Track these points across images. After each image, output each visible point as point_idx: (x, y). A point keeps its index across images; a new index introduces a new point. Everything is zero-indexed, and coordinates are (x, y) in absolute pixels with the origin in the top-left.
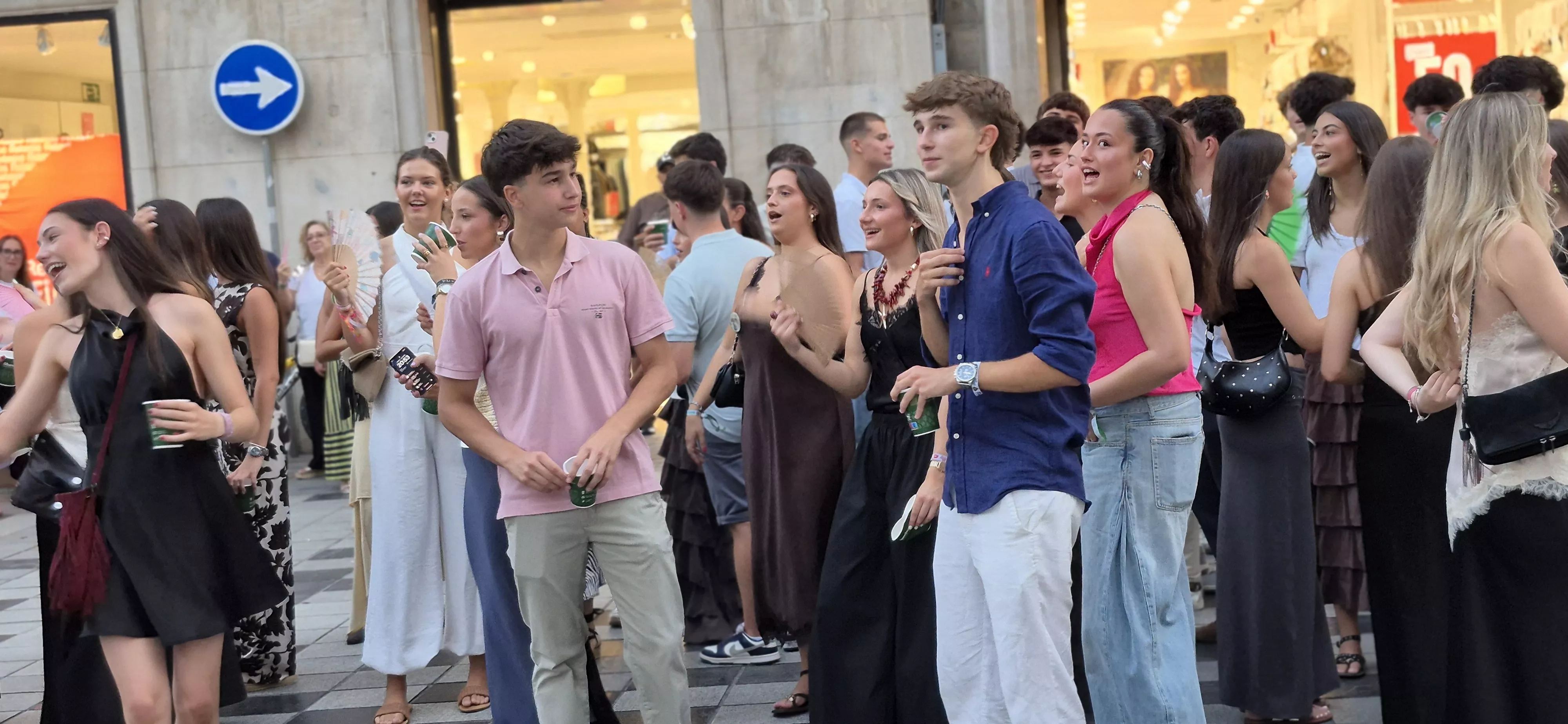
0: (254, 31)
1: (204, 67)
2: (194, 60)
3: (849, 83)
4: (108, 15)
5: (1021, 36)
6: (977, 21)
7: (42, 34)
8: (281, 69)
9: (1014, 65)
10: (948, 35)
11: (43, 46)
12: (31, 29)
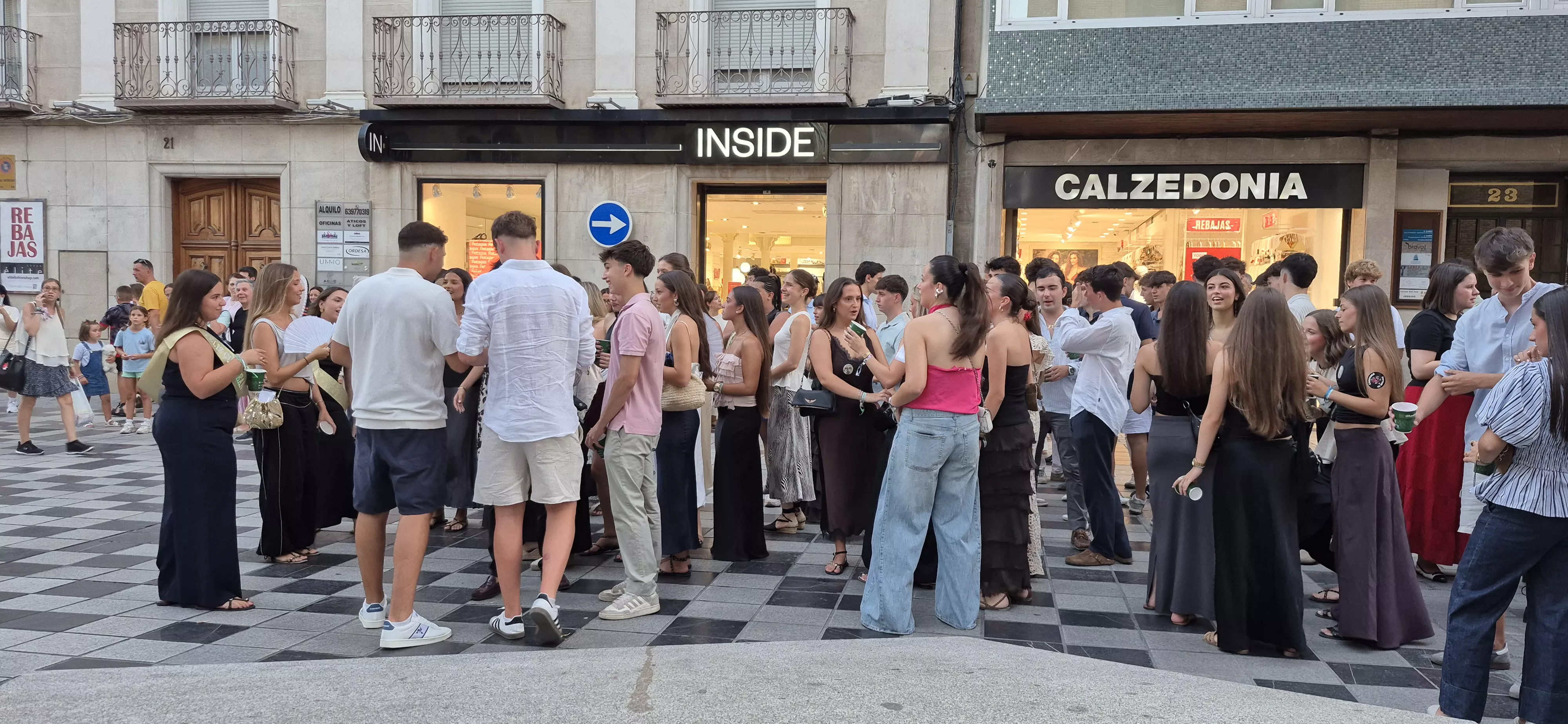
0: (611, 196)
1: (585, 212)
2: (580, 208)
3: (902, 246)
4: (541, 182)
5: (992, 230)
6: (971, 221)
7: (509, 189)
8: (622, 216)
9: (987, 244)
10: (955, 227)
11: (509, 195)
12: (504, 186)
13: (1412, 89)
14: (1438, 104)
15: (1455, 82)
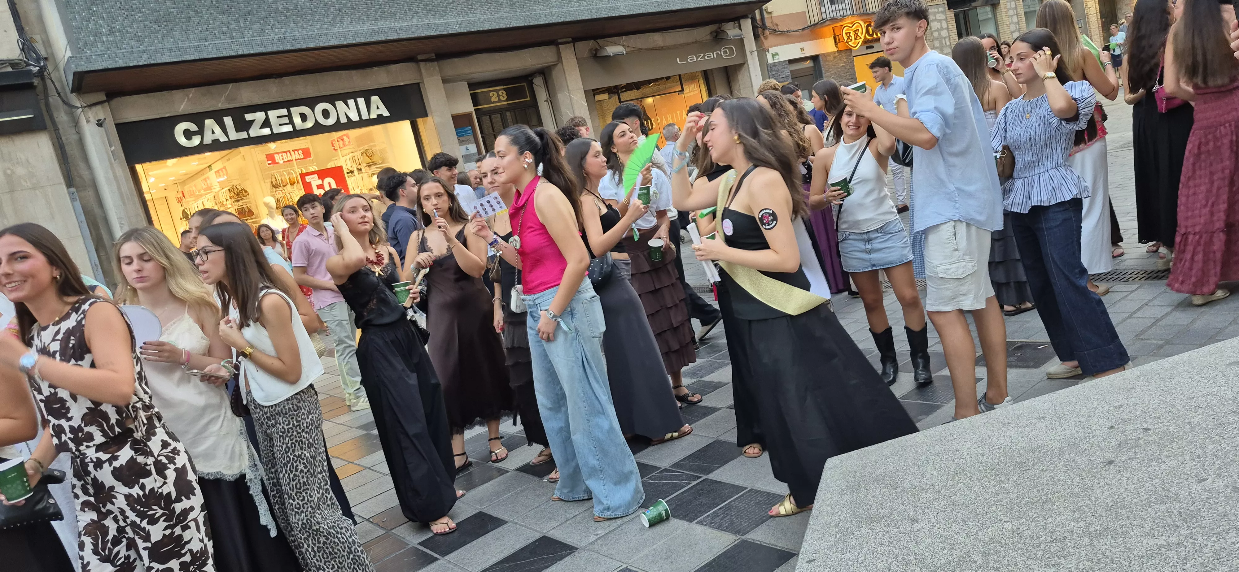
6: (95, 184)
10: (79, 194)
13: (442, 20)
14: (462, 30)
15: (467, 14)
